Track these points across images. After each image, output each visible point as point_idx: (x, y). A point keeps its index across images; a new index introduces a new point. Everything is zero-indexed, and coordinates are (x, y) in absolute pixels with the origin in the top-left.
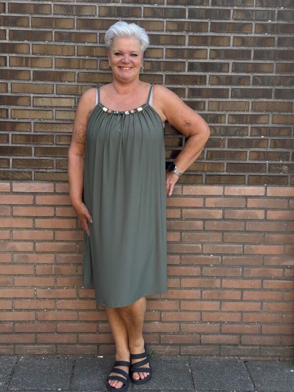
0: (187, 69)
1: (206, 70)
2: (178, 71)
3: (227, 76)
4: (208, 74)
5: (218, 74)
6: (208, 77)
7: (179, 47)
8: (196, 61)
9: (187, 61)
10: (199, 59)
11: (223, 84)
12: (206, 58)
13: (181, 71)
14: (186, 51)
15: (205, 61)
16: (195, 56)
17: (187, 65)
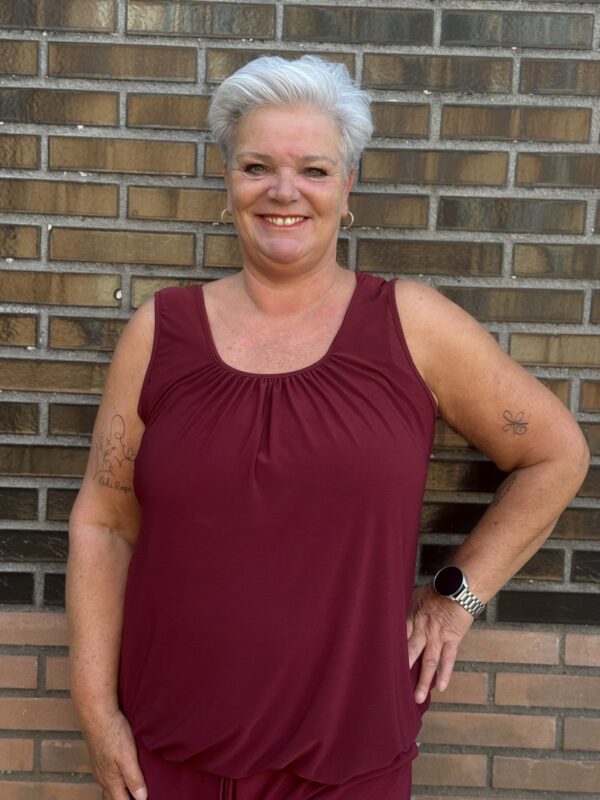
0: (433, 219)
1: (501, 227)
2: (402, 229)
3: (577, 247)
4: (508, 241)
5: (543, 239)
6: (508, 250)
7: (407, 145)
8: (468, 193)
9: (435, 195)
10: (475, 186)
11: (564, 276)
12: (503, 186)
13: (412, 229)
14: (431, 158)
15: (498, 194)
16: (463, 178)
17: (434, 205)
